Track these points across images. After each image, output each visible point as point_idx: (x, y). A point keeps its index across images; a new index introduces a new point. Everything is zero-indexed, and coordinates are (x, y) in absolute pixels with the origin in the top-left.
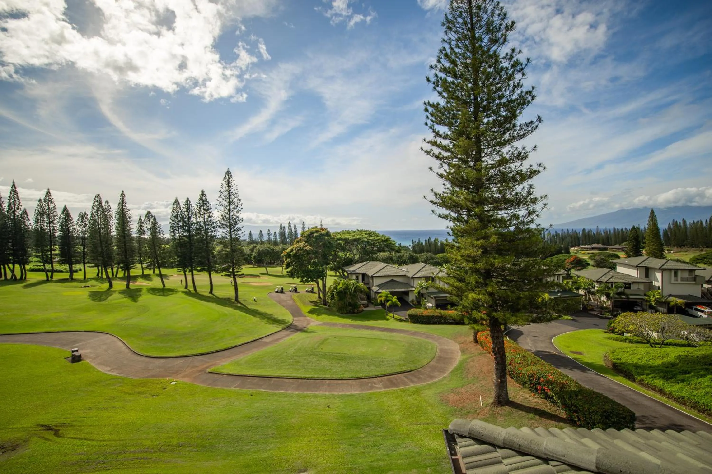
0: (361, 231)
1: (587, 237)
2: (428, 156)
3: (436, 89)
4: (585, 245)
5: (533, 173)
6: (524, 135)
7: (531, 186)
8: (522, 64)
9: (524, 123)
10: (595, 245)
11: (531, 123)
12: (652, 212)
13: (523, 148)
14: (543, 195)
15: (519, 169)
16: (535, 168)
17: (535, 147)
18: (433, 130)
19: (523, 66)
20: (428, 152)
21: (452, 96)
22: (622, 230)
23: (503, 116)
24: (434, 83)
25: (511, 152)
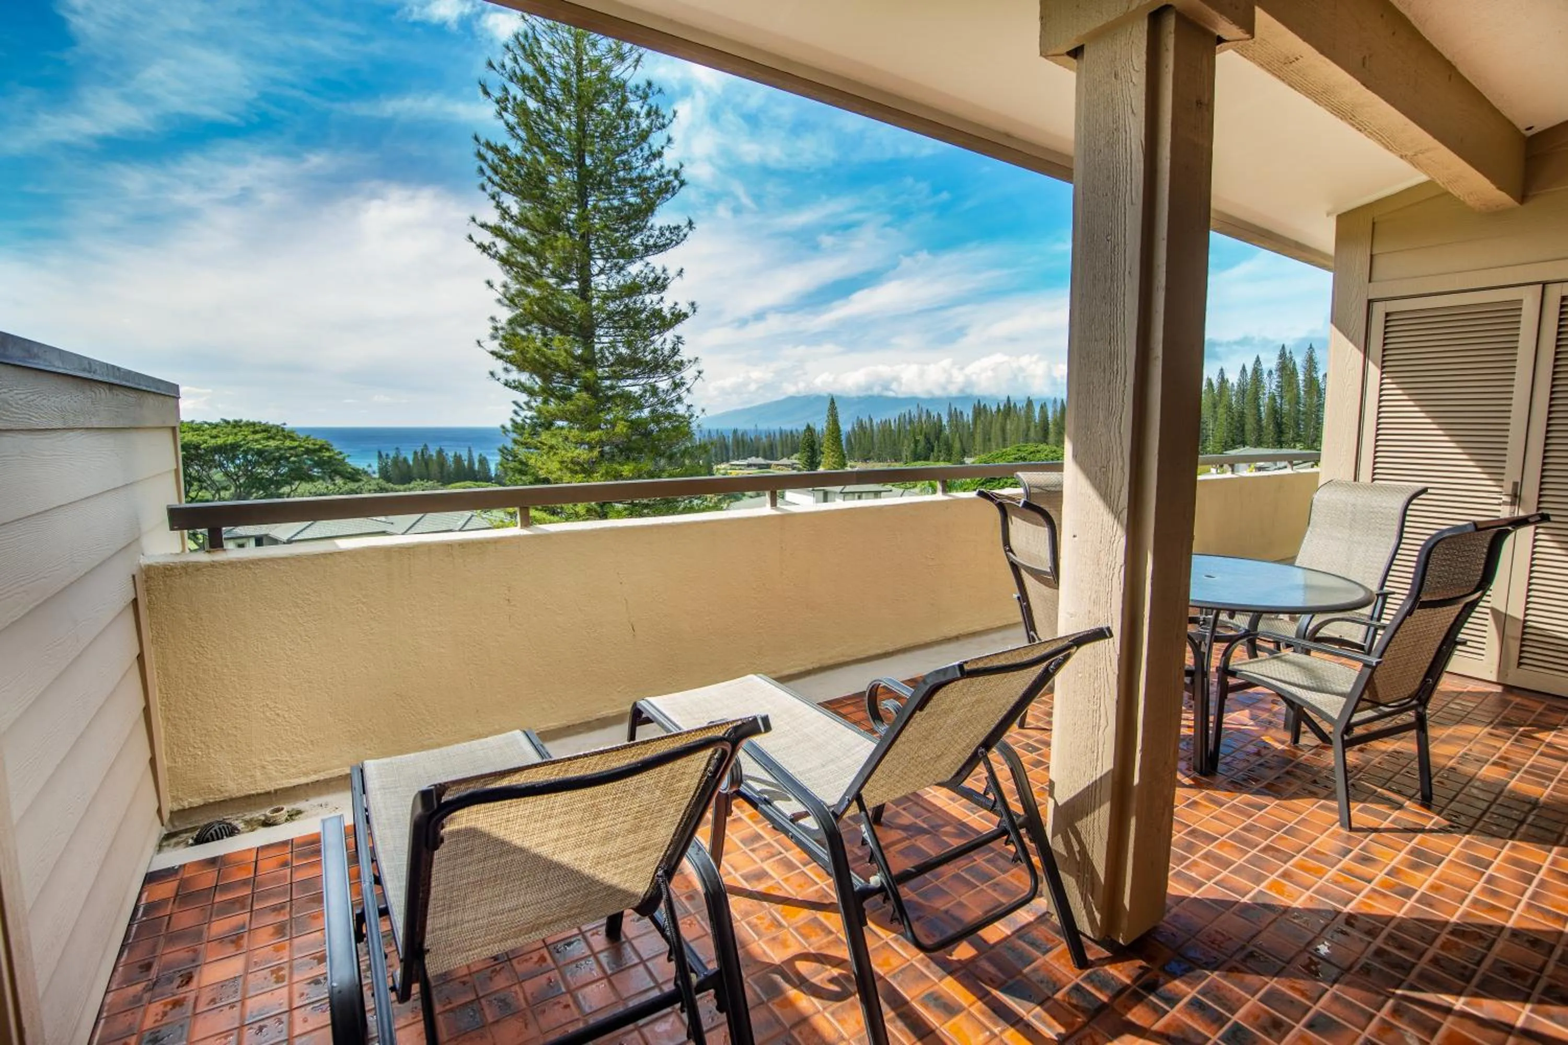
0: (237, 424)
1: (741, 443)
2: (485, 255)
3: (502, 117)
4: (738, 460)
5: (679, 317)
6: (664, 245)
7: (678, 338)
8: (664, 117)
9: (666, 225)
10: (753, 460)
11: (678, 228)
12: (833, 402)
13: (664, 270)
14: (692, 358)
15: (657, 307)
16: (684, 307)
17: (681, 271)
18: (498, 202)
19: (666, 121)
20: (483, 248)
21: (535, 140)
22: (791, 432)
23: (630, 205)
24: (498, 102)
25: (643, 275)
